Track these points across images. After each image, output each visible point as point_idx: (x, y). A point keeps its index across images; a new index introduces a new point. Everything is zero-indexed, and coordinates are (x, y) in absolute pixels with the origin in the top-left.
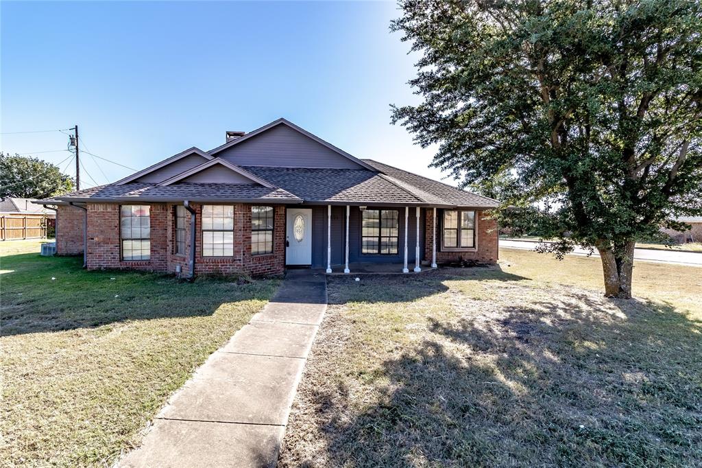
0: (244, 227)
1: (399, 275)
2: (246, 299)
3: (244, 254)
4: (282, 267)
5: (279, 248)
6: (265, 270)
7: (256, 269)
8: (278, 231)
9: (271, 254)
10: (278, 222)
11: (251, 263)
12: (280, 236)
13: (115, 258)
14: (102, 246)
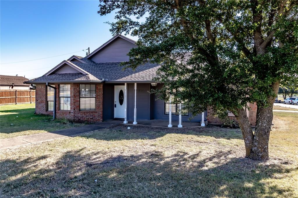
0: (74, 96)
3: (74, 110)
4: (101, 118)
5: (99, 108)
6: (89, 119)
7: (82, 118)
8: (98, 98)
9: (95, 111)
10: (98, 93)
11: (79, 114)
12: (99, 101)
13: (44, 110)
14: (41, 104)
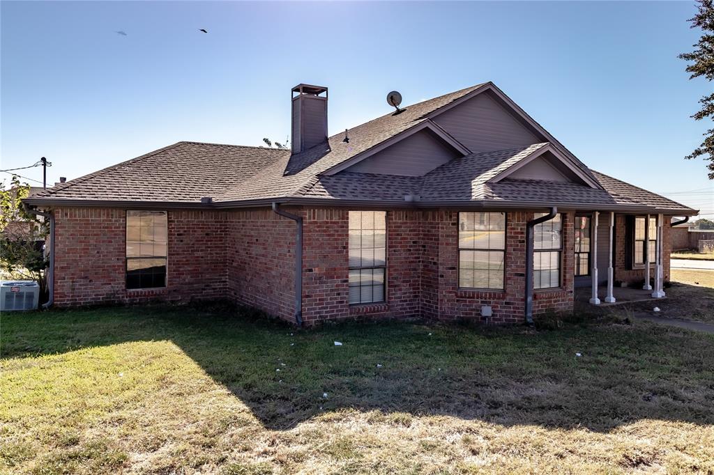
13: (342, 302)
14: (325, 283)
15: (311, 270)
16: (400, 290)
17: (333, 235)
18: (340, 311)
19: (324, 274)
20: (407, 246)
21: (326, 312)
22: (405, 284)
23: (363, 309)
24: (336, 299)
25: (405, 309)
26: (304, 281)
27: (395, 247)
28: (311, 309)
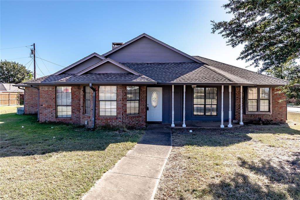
0: (122, 99)
1: (218, 129)
2: (124, 141)
3: (122, 115)
4: (145, 123)
5: (143, 111)
6: (135, 124)
7: (129, 123)
8: (142, 101)
9: (138, 115)
10: (142, 95)
11: (127, 120)
12: (143, 104)
13: (53, 116)
14: (47, 109)
15: (42, 105)
16: (76, 114)
17: (50, 94)
18: (52, 119)
19: (47, 107)
20: (78, 99)
21: (47, 119)
22: (78, 112)
23: (60, 119)
24: (51, 115)
25: (78, 120)
26: (40, 109)
27: (74, 99)
28: (42, 117)
